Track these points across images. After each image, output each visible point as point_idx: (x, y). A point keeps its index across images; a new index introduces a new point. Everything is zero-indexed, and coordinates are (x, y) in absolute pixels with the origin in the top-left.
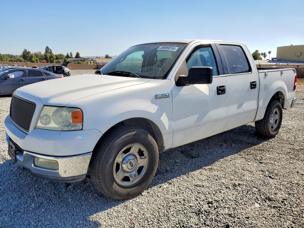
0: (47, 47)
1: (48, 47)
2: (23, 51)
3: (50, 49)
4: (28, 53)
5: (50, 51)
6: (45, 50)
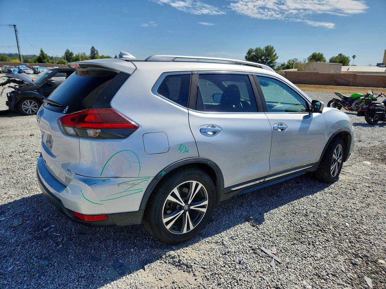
0: (92, 47)
1: (94, 47)
2: (66, 52)
3: (96, 50)
4: (71, 54)
5: (96, 52)
6: (90, 51)
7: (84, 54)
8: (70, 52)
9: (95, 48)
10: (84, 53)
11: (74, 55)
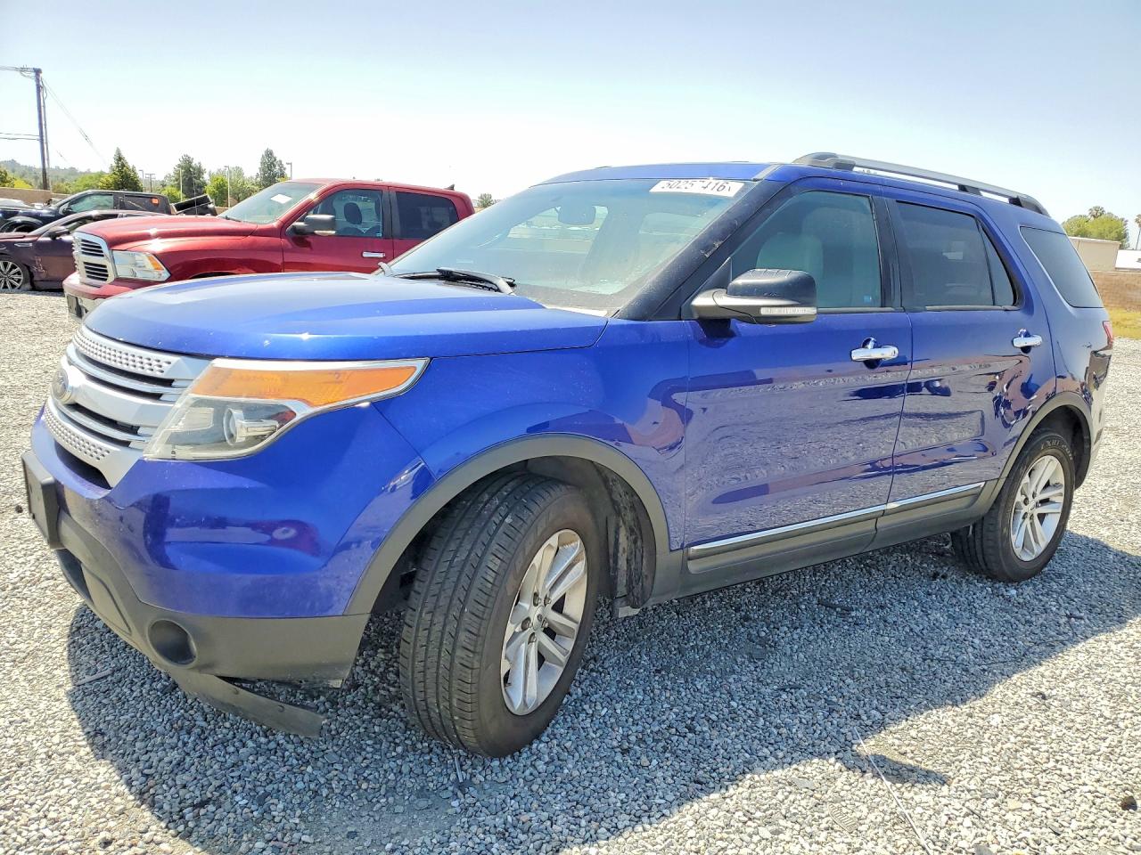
7: (239, 172)
8: (195, 163)
9: (275, 155)
10: (238, 168)
11: (206, 177)
